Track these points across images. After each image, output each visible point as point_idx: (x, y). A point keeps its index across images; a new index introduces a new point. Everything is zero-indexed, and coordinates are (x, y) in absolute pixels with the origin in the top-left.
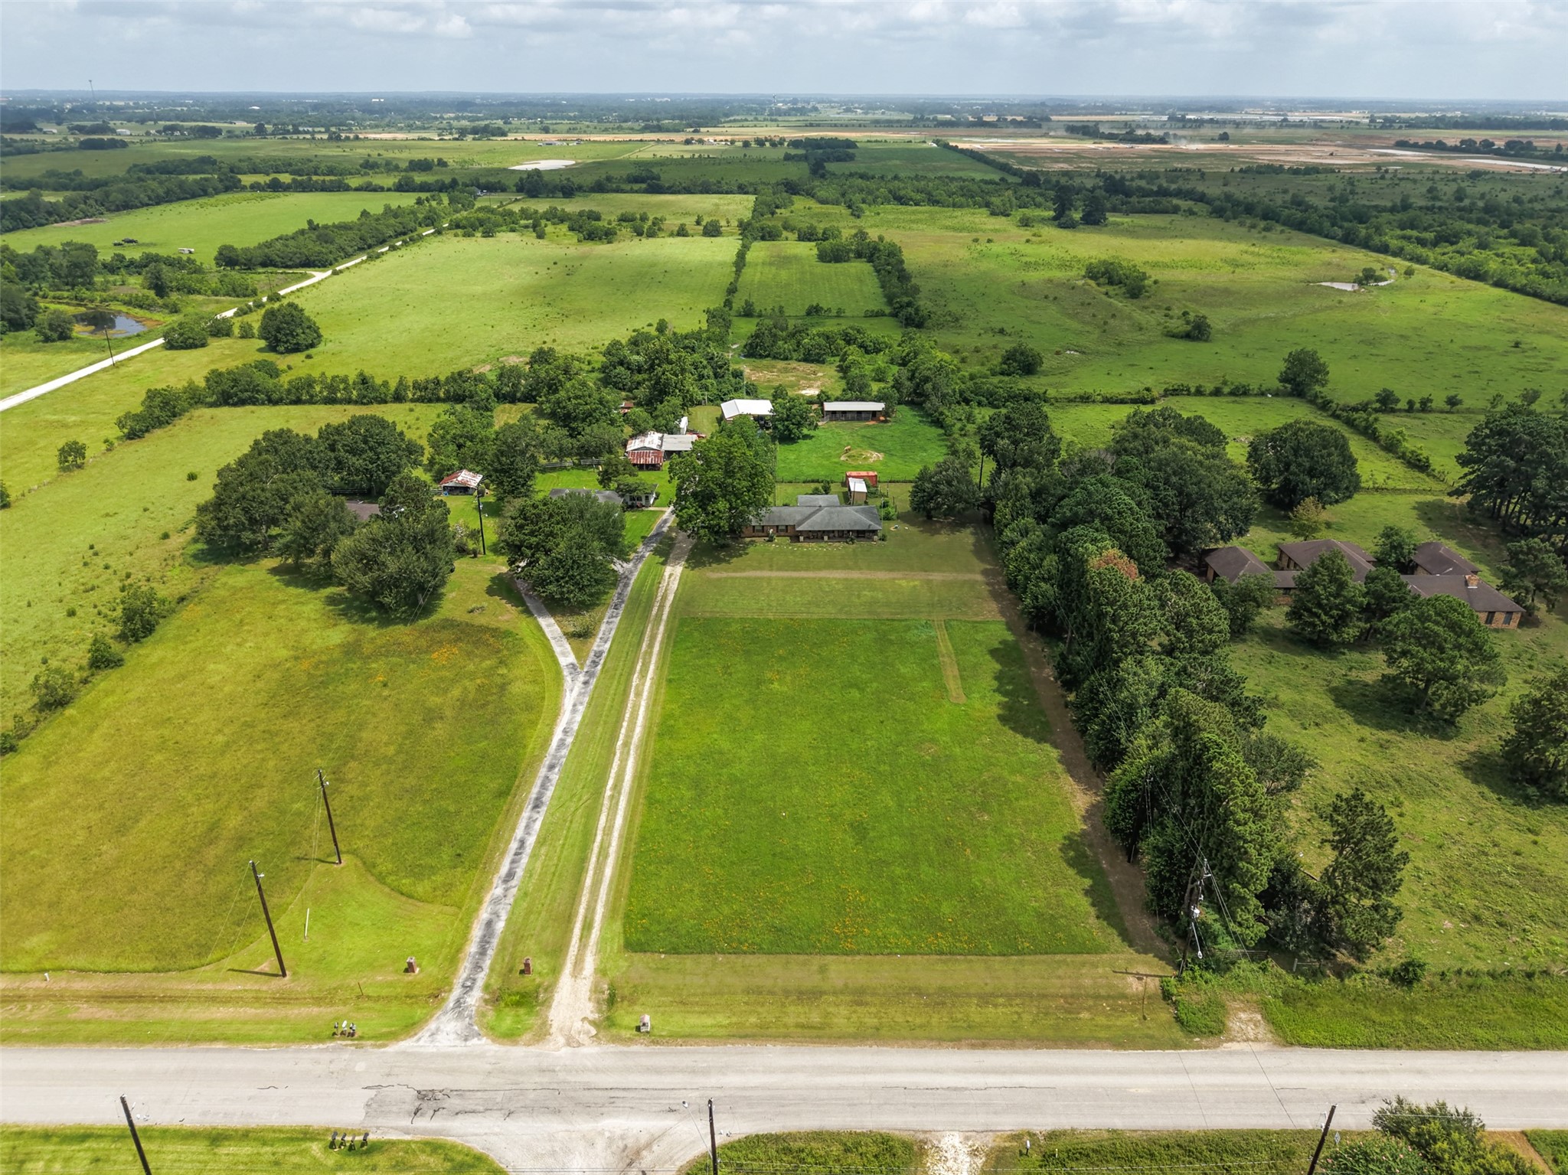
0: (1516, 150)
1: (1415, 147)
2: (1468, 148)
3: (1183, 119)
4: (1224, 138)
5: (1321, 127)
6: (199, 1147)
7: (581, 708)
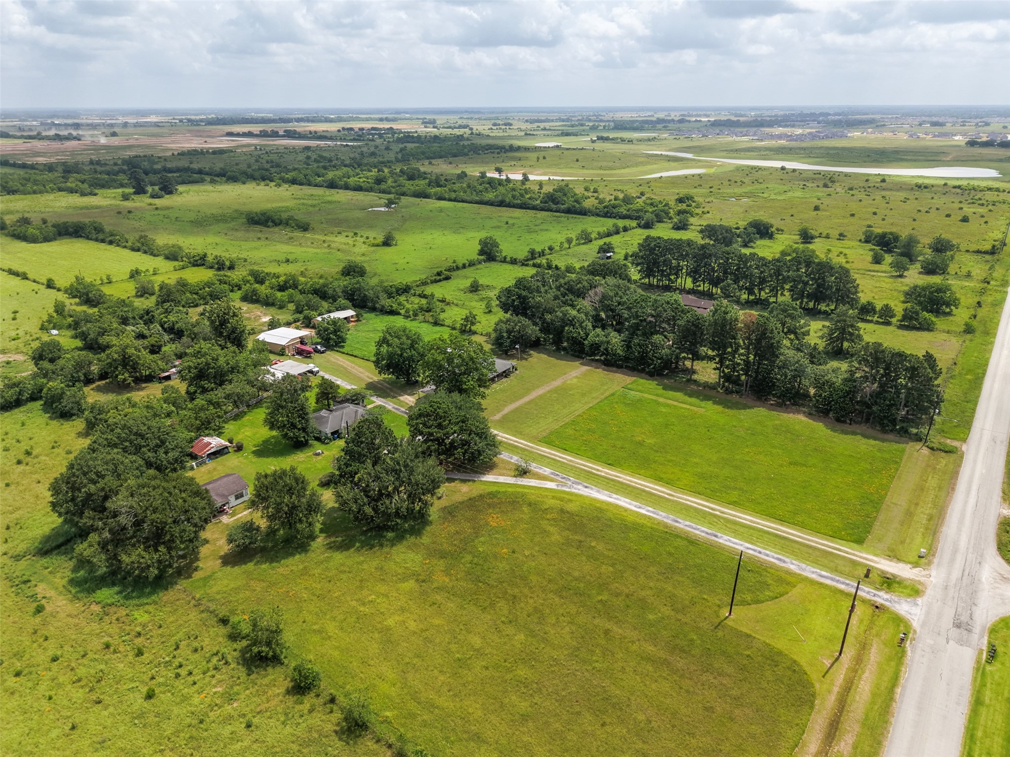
0: (290, 134)
1: (238, 135)
2: (264, 134)
3: (53, 124)
4: (114, 134)
5: (158, 126)
6: (983, 711)
7: (615, 496)
